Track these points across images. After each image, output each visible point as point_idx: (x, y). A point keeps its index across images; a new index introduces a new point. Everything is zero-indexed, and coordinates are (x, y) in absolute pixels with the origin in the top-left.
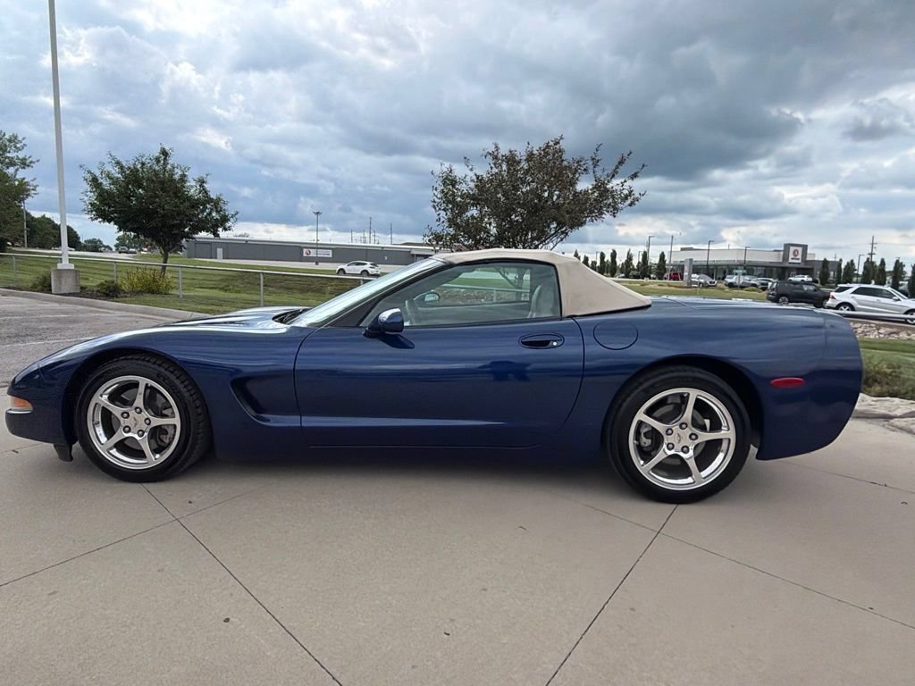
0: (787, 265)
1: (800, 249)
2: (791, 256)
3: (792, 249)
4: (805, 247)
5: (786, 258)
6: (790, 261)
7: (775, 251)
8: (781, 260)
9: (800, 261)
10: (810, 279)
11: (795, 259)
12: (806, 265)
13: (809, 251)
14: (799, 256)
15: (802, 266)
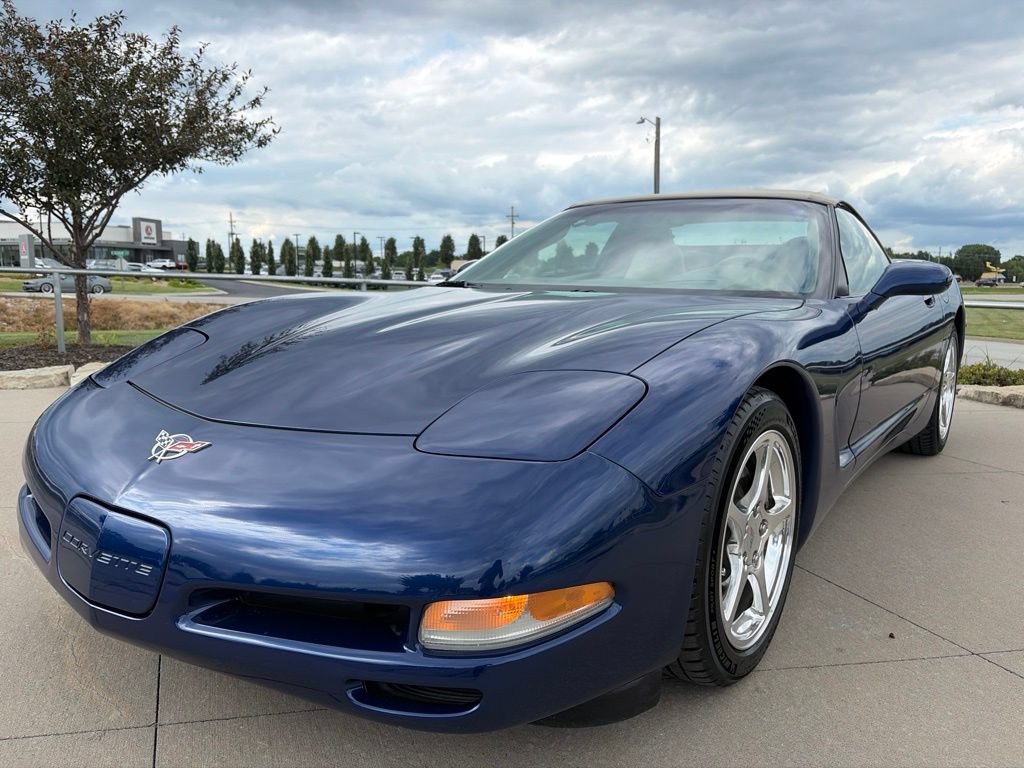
0: (141, 246)
1: (153, 225)
2: (144, 234)
3: (143, 225)
4: (158, 223)
5: (137, 235)
6: (144, 241)
7: (120, 227)
8: (132, 240)
9: (155, 241)
10: (173, 265)
11: (149, 239)
12: (162, 245)
13: (164, 229)
14: (154, 235)
15: (159, 247)
